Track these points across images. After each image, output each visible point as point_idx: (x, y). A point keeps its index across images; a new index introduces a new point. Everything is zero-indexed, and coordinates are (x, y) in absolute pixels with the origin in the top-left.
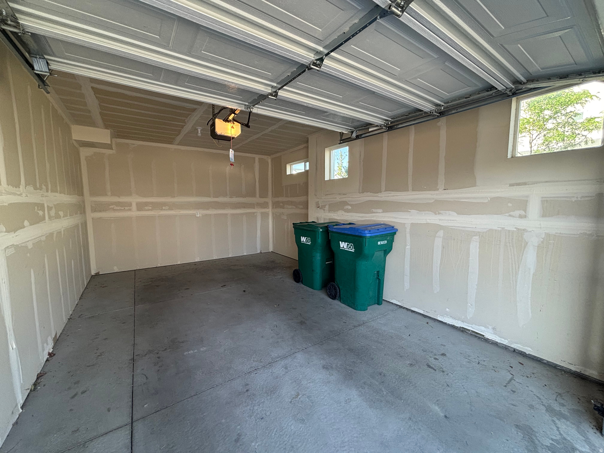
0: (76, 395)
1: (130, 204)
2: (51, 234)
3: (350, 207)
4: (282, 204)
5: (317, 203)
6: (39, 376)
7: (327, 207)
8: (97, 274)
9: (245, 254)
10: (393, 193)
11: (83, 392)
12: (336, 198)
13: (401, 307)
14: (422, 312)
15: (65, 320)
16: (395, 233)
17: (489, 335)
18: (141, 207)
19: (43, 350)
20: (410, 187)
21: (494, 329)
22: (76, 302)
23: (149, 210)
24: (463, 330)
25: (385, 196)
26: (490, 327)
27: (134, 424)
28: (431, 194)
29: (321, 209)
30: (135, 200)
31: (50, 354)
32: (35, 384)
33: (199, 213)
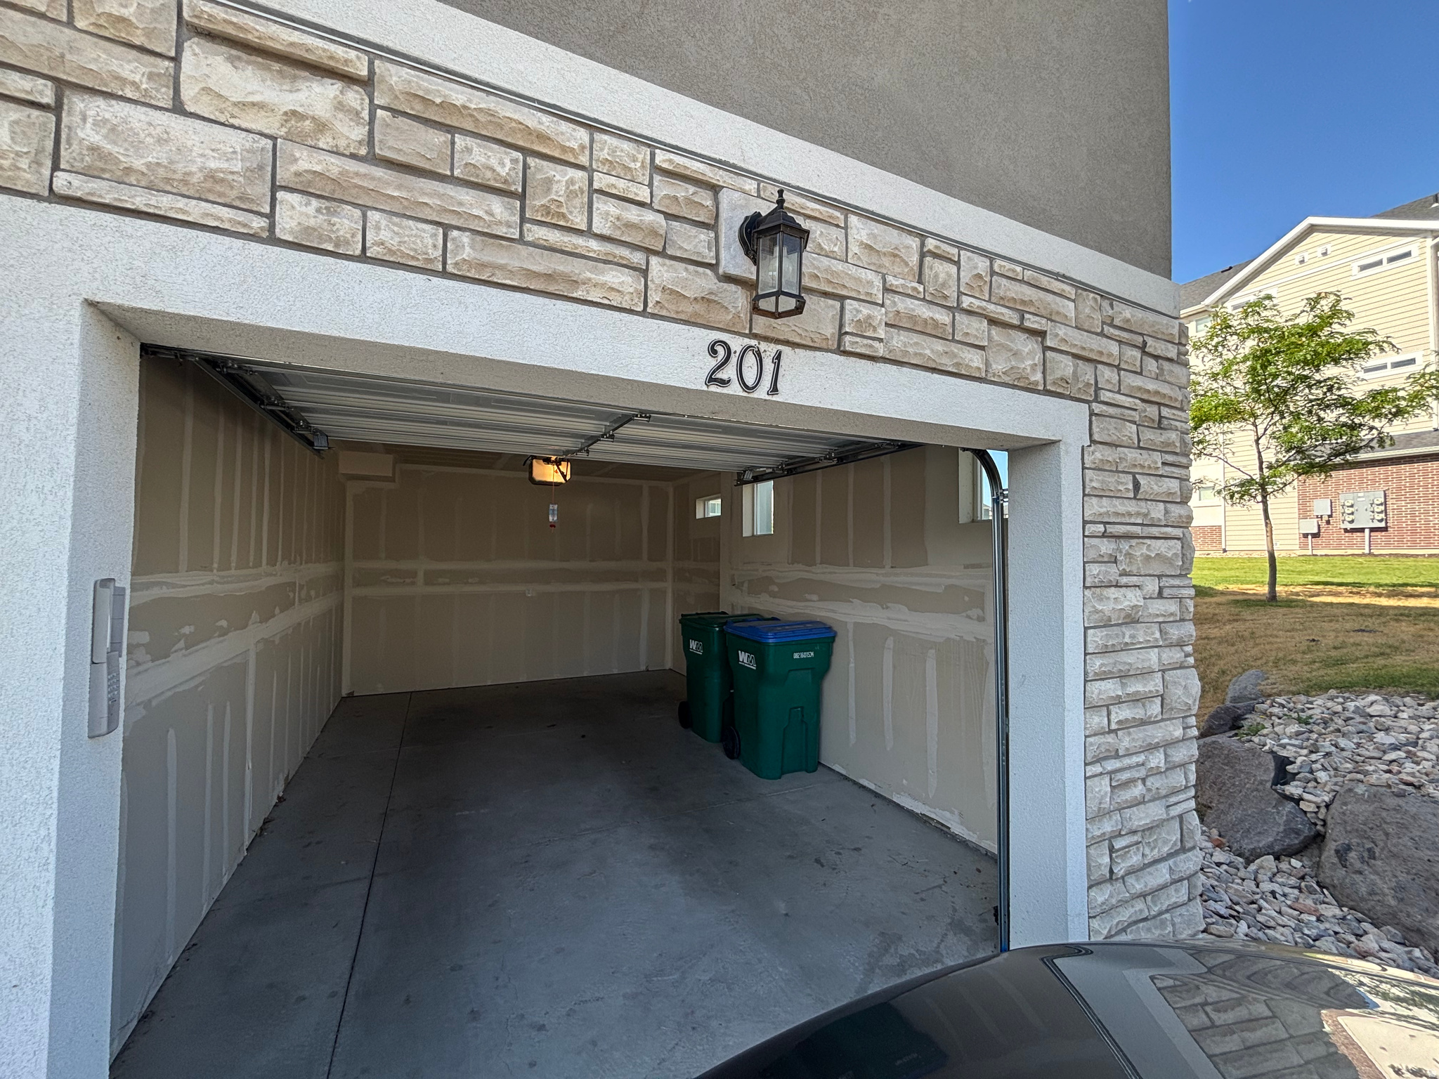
0: (309, 844)
1: (414, 574)
2: (299, 624)
3: (776, 589)
4: (687, 574)
5: (733, 579)
6: (266, 822)
7: (746, 585)
8: (351, 696)
9: (615, 671)
10: (831, 568)
11: (318, 843)
12: (757, 570)
13: (846, 778)
14: (872, 787)
15: (300, 760)
16: (833, 639)
17: (957, 829)
18: (430, 578)
19: (273, 790)
20: (851, 561)
21: (960, 814)
22: (317, 735)
23: (444, 584)
24: (924, 820)
25: (821, 572)
26: (956, 812)
27: (375, 878)
28: (877, 574)
29: (737, 588)
30: (423, 566)
31: (279, 798)
32: (262, 829)
33: (531, 590)
